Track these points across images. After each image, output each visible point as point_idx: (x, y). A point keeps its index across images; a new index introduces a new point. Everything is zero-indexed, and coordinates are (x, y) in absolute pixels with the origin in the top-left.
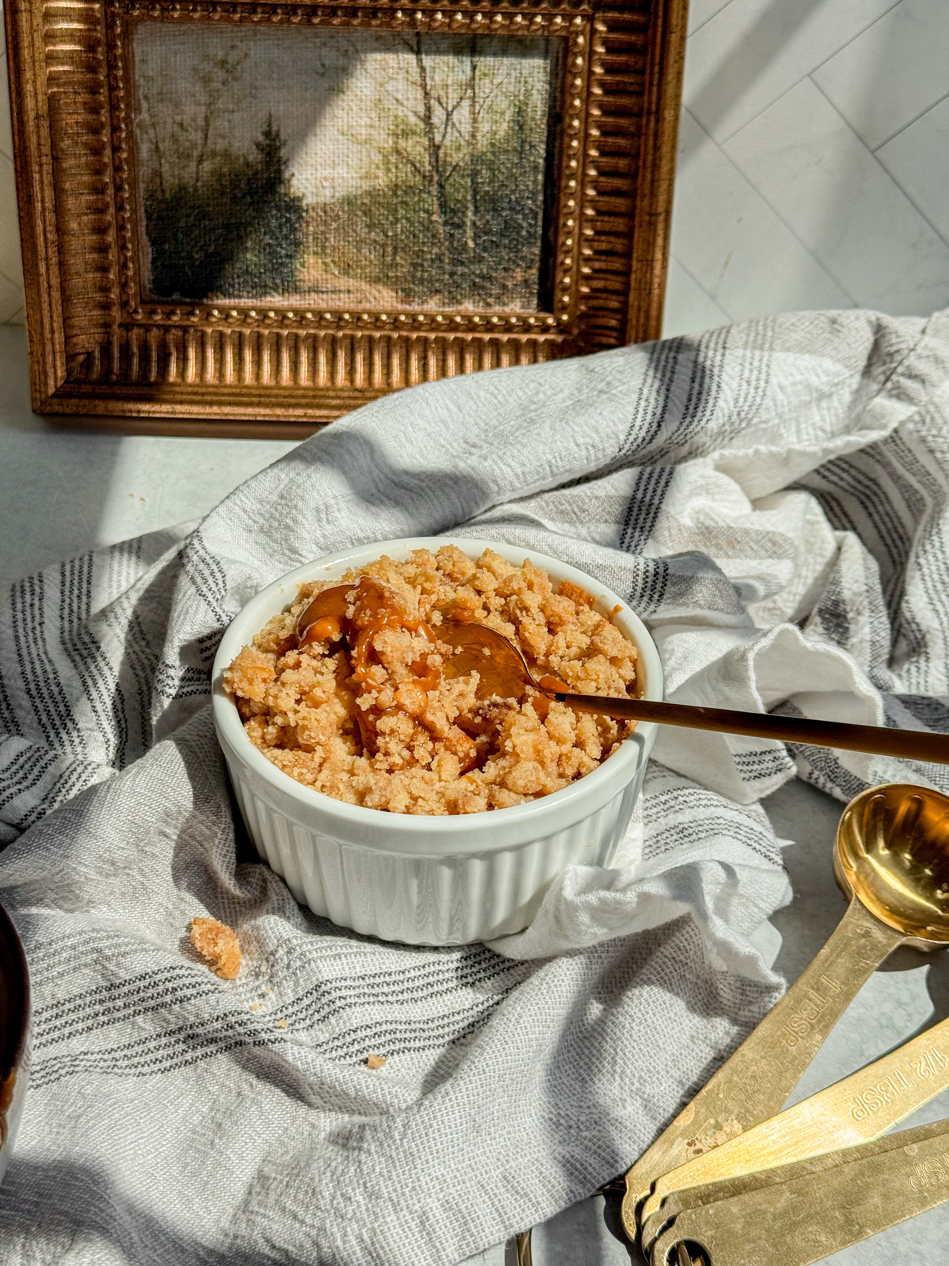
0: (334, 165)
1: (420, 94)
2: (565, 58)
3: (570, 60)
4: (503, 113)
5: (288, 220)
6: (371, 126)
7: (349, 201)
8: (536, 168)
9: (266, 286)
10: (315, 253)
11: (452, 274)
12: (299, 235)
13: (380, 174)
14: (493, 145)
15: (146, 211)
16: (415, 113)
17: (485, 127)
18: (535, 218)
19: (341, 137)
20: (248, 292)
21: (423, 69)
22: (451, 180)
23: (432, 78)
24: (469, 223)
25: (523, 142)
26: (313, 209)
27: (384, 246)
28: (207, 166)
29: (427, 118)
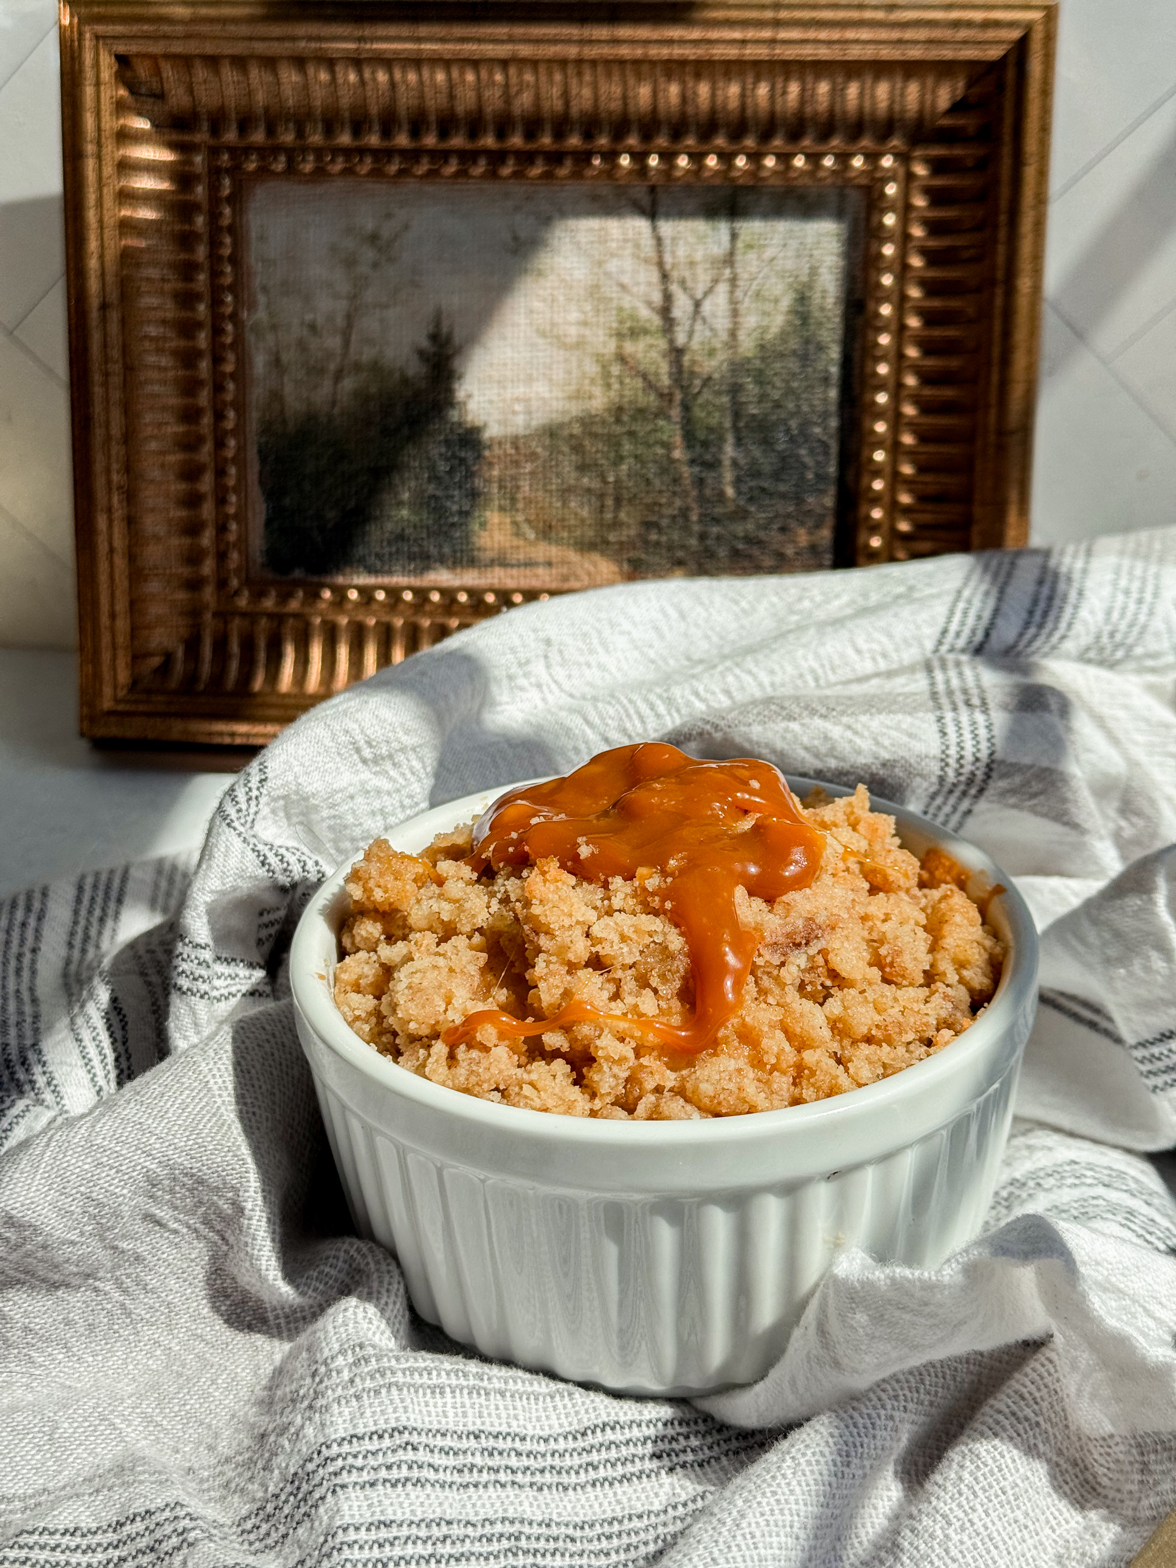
0: (530, 380)
1: (654, 276)
2: (868, 219)
3: (875, 220)
4: (776, 301)
5: (462, 461)
6: (585, 324)
7: (551, 432)
8: (826, 380)
9: (428, 557)
10: (502, 509)
11: (703, 537)
12: (478, 483)
13: (597, 391)
14: (762, 347)
15: (260, 452)
16: (649, 303)
17: (750, 321)
18: (826, 453)
19: (541, 341)
20: (404, 567)
21: (659, 241)
22: (700, 401)
23: (673, 252)
24: (727, 462)
25: (807, 342)
26: (500, 443)
27: (602, 496)
28: (348, 384)
29: (665, 311)
